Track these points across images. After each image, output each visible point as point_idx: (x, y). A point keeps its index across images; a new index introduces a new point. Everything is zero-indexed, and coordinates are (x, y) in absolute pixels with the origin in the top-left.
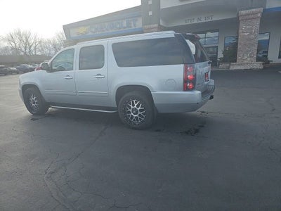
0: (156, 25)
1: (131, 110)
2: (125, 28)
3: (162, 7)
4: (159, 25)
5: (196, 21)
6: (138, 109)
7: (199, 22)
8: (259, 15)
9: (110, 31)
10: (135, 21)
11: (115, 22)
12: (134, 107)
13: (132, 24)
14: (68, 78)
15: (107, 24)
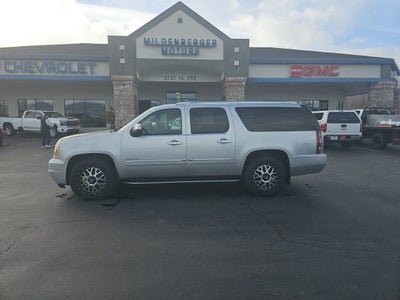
0: (129, 77)
1: (261, 176)
2: (75, 72)
3: (138, 57)
4: (136, 78)
5: (177, 80)
6: (270, 174)
7: (181, 81)
8: (244, 83)
9: (46, 74)
10: (93, 66)
11: (56, 62)
12: (266, 173)
13: (88, 69)
14: (174, 144)
15: (40, 64)
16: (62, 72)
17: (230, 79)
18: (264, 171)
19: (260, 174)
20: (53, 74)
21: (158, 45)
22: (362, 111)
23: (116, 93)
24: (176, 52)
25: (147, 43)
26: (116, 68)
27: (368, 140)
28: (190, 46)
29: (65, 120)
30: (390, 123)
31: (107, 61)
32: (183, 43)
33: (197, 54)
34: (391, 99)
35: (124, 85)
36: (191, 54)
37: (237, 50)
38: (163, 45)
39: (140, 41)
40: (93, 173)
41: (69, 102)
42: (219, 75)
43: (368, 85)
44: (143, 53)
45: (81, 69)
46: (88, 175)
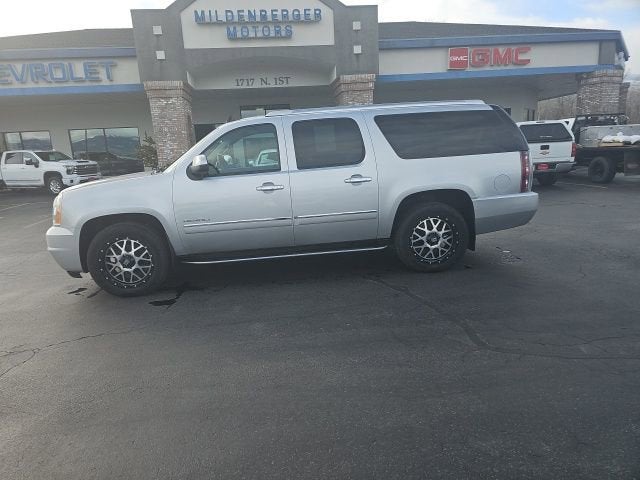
1: (424, 238)
2: (80, 80)
3: (188, 45)
4: (186, 84)
5: (257, 85)
6: (441, 233)
7: (264, 86)
8: (371, 85)
9: (30, 85)
10: (110, 67)
11: (46, 64)
12: (432, 231)
13: (103, 74)
14: (268, 189)
15: (19, 67)
16: (58, 81)
17: (347, 78)
18: (430, 227)
19: (422, 233)
20: (42, 85)
21: (219, 23)
22: (572, 121)
23: (155, 112)
24: (252, 35)
25: (201, 20)
26: (151, 69)
27: (584, 171)
28: (276, 22)
29: (73, 163)
30: (620, 138)
31: (135, 57)
32: (264, 17)
33: (289, 36)
34: (615, 100)
35: (168, 98)
36: (278, 37)
37: (357, 26)
38: (228, 23)
39: (187, 17)
40: (128, 249)
41: (77, 135)
42: (329, 72)
43: (577, 78)
44: (196, 39)
45: (91, 73)
46: (118, 252)
